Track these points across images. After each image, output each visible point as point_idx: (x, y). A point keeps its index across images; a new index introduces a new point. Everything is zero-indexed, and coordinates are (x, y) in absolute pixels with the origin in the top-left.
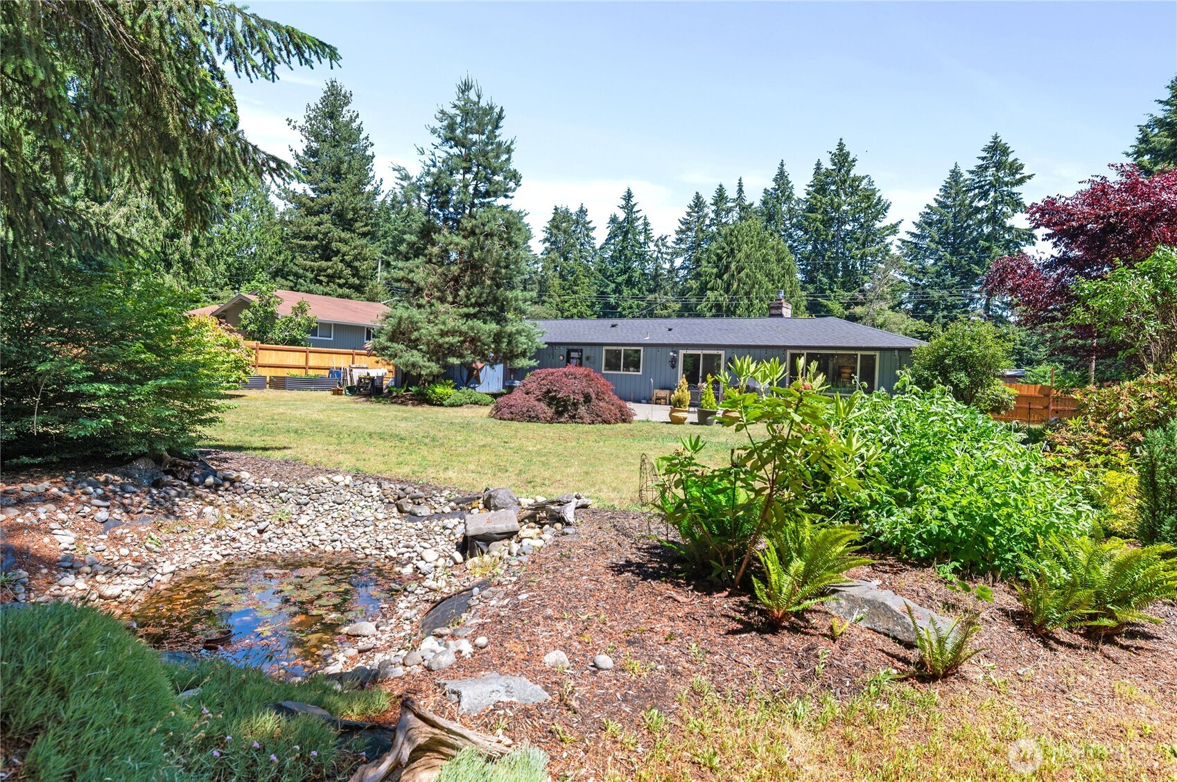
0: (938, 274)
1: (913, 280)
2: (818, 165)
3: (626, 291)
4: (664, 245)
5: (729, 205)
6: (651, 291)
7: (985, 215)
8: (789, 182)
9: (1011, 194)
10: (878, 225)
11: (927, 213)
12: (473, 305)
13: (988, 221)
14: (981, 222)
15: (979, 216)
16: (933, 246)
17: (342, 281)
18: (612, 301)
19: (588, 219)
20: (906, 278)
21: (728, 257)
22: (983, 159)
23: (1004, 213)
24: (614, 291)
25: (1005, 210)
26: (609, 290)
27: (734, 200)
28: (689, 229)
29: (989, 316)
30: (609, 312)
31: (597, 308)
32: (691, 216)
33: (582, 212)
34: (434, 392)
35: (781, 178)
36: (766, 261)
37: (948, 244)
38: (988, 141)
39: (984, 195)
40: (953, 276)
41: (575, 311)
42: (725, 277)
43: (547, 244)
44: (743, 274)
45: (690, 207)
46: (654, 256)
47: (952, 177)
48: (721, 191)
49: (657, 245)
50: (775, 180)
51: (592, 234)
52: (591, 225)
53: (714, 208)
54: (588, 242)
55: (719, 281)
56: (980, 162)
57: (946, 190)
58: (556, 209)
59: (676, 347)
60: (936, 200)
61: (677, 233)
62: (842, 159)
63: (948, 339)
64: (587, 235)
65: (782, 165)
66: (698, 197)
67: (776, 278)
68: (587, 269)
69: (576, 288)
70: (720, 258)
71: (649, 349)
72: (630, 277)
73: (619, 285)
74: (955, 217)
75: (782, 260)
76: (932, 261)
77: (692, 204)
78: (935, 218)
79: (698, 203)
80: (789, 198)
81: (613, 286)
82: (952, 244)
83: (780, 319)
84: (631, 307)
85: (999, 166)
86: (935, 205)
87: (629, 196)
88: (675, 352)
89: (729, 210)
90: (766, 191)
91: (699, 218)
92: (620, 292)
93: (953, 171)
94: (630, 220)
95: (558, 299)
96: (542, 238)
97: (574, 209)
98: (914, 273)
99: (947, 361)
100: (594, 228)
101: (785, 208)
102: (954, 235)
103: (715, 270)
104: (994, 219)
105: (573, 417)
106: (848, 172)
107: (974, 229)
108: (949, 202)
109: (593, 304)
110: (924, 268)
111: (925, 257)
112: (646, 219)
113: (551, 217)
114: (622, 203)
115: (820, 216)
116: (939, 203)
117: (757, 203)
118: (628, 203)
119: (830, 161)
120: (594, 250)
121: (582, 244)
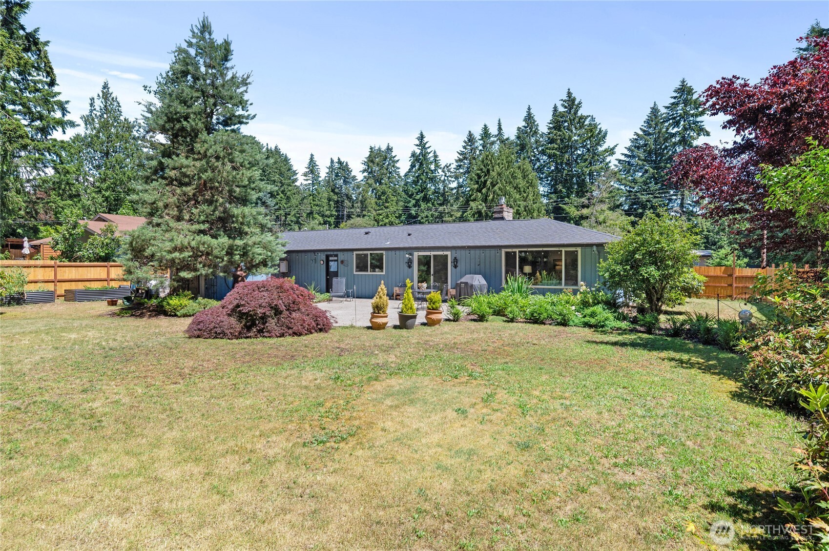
0: (645, 183)
1: (628, 188)
2: (555, 109)
3: (423, 205)
4: (449, 171)
5: (492, 139)
6: (441, 205)
7: (678, 139)
8: (535, 121)
9: (695, 123)
10: (600, 149)
11: (636, 139)
12: (203, 222)
13: (680, 142)
14: (675, 144)
15: (674, 140)
16: (640, 163)
18: (413, 212)
19: (393, 154)
20: (623, 187)
21: (486, 175)
22: (675, 98)
23: (691, 137)
24: (415, 206)
25: (692, 134)
26: (410, 205)
27: (496, 136)
28: (465, 158)
29: (683, 211)
30: (412, 220)
31: (403, 218)
32: (466, 149)
33: (389, 149)
34: (169, 304)
35: (529, 118)
36: (515, 178)
37: (652, 161)
38: (677, 84)
39: (677, 124)
40: (656, 184)
41: (387, 221)
42: (484, 191)
43: (366, 174)
44: (496, 188)
45: (465, 142)
46: (442, 179)
47: (652, 112)
48: (486, 128)
49: (443, 171)
50: (525, 120)
51: (397, 165)
52: (396, 159)
53: (481, 142)
54: (395, 171)
55: (479, 194)
56: (673, 101)
57: (648, 122)
58: (371, 148)
59: (410, 250)
60: (641, 129)
61: (457, 161)
62: (571, 103)
63: (638, 235)
64: (393, 166)
65: (529, 109)
66: (470, 134)
67: (522, 190)
68: (395, 191)
69: (387, 204)
70: (479, 177)
71: (390, 252)
72: (425, 195)
73: (418, 201)
74: (655, 141)
76: (641, 174)
77: (466, 140)
78: (642, 142)
79: (471, 139)
80: (536, 133)
81: (414, 202)
82: (655, 161)
83: (501, 222)
84: (427, 217)
85: (686, 102)
86: (641, 133)
87: (422, 137)
88: (411, 254)
89: (493, 143)
90: (519, 129)
91: (471, 150)
92: (419, 206)
93: (652, 108)
94: (424, 155)
95: (374, 213)
96: (362, 169)
97: (384, 148)
98: (628, 183)
99: (637, 256)
100: (398, 161)
101: (533, 140)
102: (655, 154)
103: (476, 186)
104: (684, 141)
105: (261, 331)
106: (576, 113)
107: (670, 149)
108: (651, 130)
109: (400, 216)
110: (634, 179)
111: (635, 171)
112: (435, 152)
113: (368, 154)
114: (418, 142)
115: (556, 146)
116: (644, 131)
117: (513, 138)
118: (421, 142)
119: (563, 105)
120: (400, 177)
121: (390, 173)
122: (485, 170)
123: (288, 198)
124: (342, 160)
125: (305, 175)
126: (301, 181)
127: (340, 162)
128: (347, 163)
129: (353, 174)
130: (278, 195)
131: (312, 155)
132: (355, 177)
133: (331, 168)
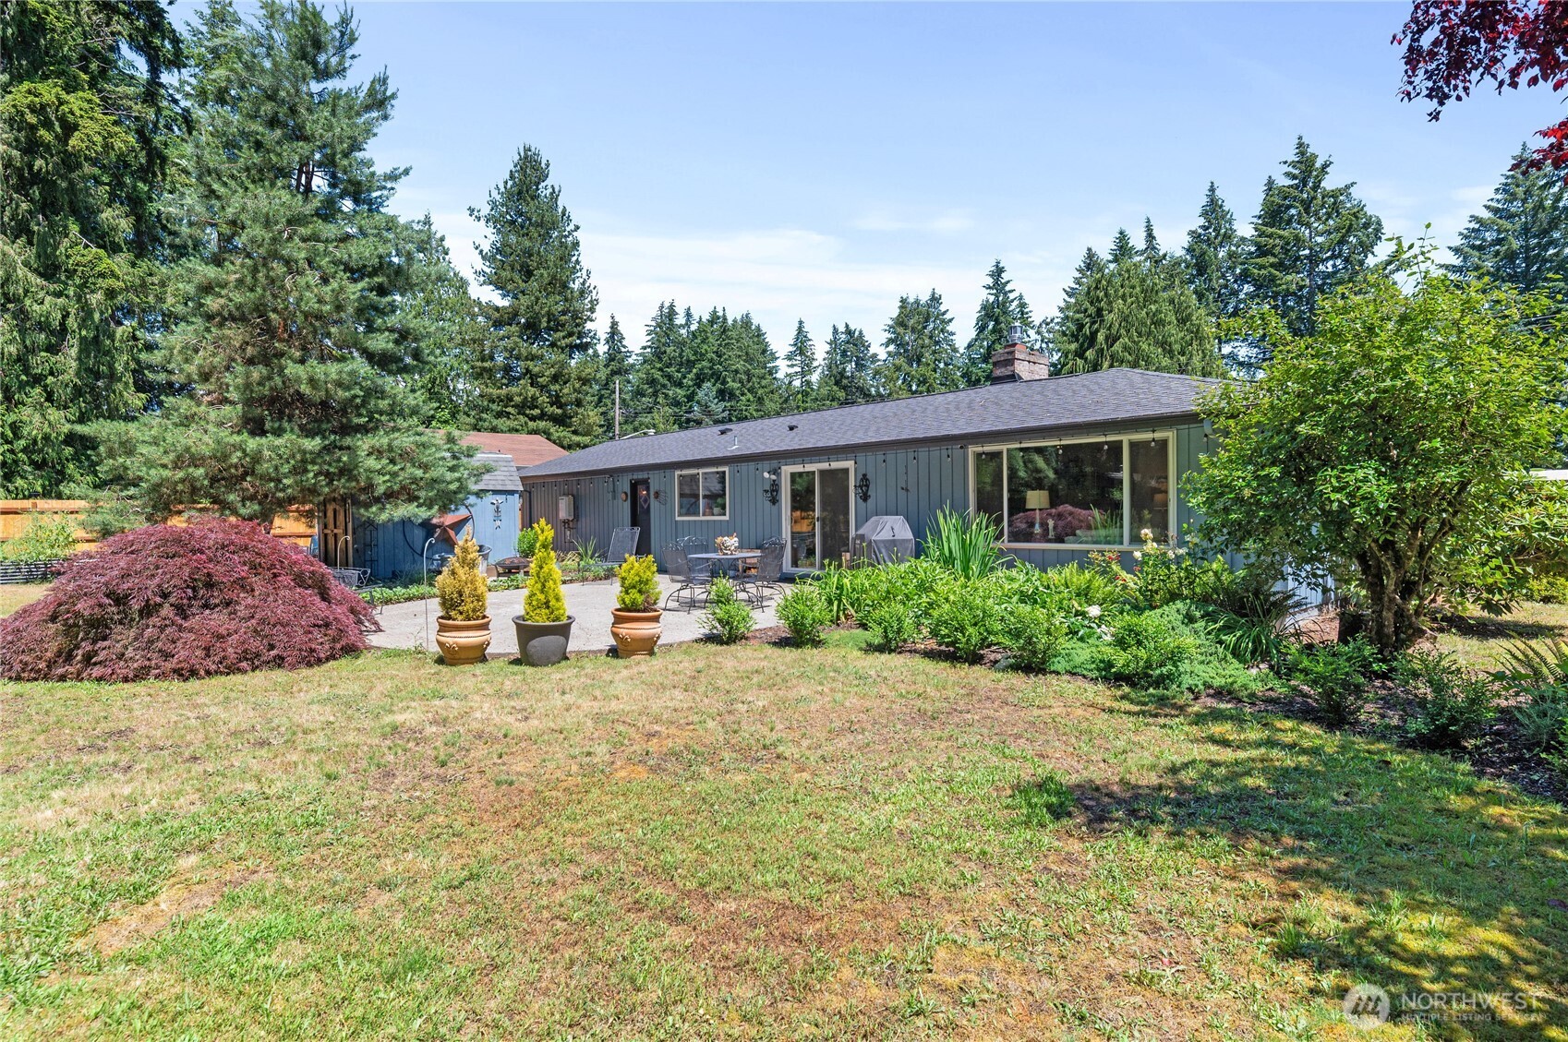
2: (1270, 183)
4: (1048, 330)
5: (1137, 259)
8: (1225, 215)
11: (1474, 230)
17: (536, 412)
19: (943, 308)
27: (1143, 252)
32: (1081, 283)
33: (935, 299)
35: (1214, 210)
36: (1159, 323)
42: (1090, 355)
43: (892, 348)
44: (1117, 347)
45: (1080, 270)
46: (1037, 346)
47: (1516, 167)
48: (1122, 237)
49: (1038, 333)
50: (1205, 214)
51: (950, 328)
52: (947, 316)
53: (1114, 266)
54: (945, 339)
55: (1081, 362)
57: (1506, 190)
58: (903, 301)
59: (774, 459)
60: (1487, 207)
62: (1307, 168)
64: (942, 331)
65: (1212, 189)
66: (1091, 254)
67: (1177, 347)
68: (946, 376)
74: (1526, 230)
75: (1188, 318)
77: (1082, 265)
78: (1489, 236)
79: (1091, 263)
80: (1228, 237)
83: (1008, 385)
86: (1486, 215)
87: (998, 272)
88: (779, 470)
90: (1192, 233)
94: (1003, 306)
96: (885, 341)
97: (924, 298)
100: (951, 320)
101: (1222, 253)
102: (1524, 260)
106: (1316, 187)
108: (1515, 207)
112: (1021, 297)
113: (895, 312)
114: (990, 281)
115: (1272, 260)
116: (1496, 211)
117: (1179, 253)
118: (996, 283)
119: (1287, 174)
120: (955, 350)
121: (937, 343)
122: (1092, 310)
123: (760, 401)
124: (852, 327)
125: (789, 358)
126: (783, 369)
127: (849, 332)
128: (861, 332)
129: (872, 350)
130: (743, 394)
131: (801, 322)
132: (875, 355)
133: (833, 342)
